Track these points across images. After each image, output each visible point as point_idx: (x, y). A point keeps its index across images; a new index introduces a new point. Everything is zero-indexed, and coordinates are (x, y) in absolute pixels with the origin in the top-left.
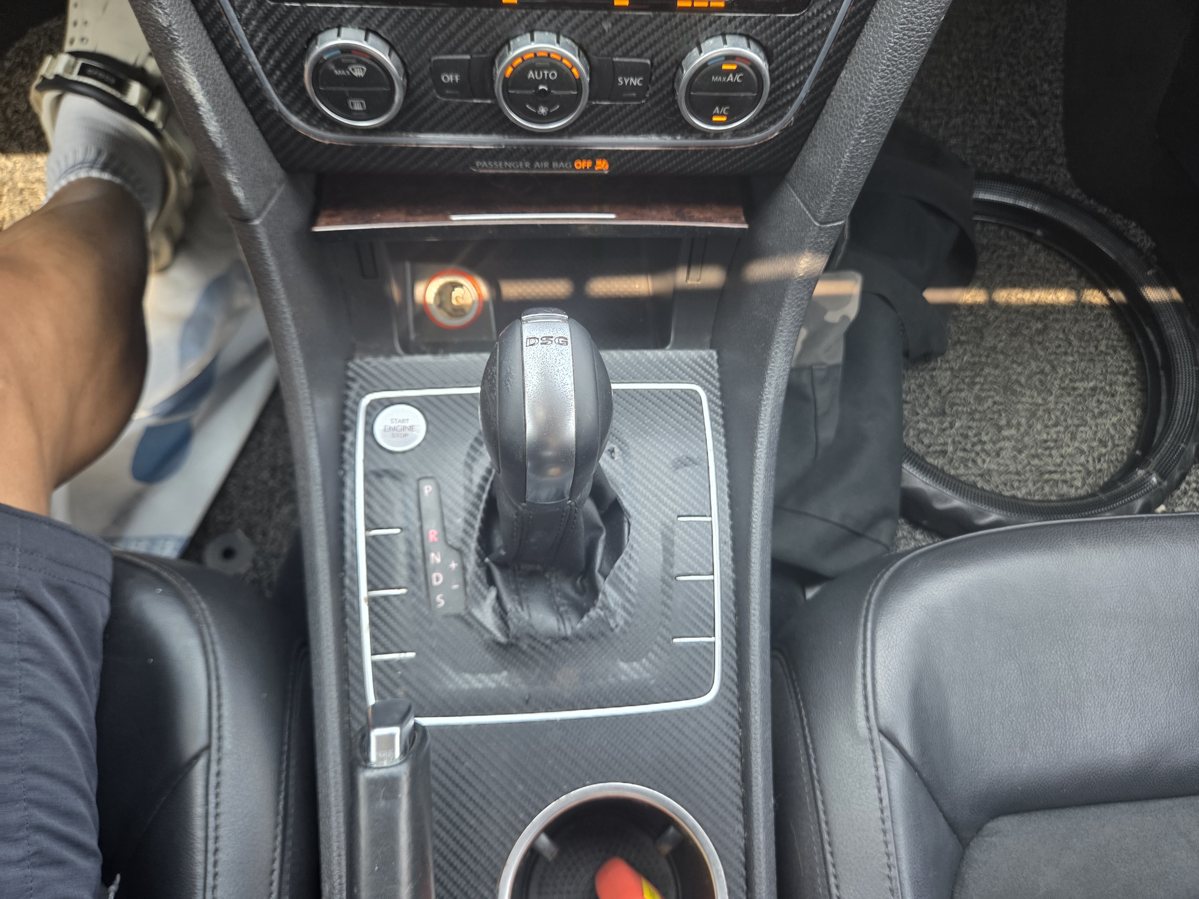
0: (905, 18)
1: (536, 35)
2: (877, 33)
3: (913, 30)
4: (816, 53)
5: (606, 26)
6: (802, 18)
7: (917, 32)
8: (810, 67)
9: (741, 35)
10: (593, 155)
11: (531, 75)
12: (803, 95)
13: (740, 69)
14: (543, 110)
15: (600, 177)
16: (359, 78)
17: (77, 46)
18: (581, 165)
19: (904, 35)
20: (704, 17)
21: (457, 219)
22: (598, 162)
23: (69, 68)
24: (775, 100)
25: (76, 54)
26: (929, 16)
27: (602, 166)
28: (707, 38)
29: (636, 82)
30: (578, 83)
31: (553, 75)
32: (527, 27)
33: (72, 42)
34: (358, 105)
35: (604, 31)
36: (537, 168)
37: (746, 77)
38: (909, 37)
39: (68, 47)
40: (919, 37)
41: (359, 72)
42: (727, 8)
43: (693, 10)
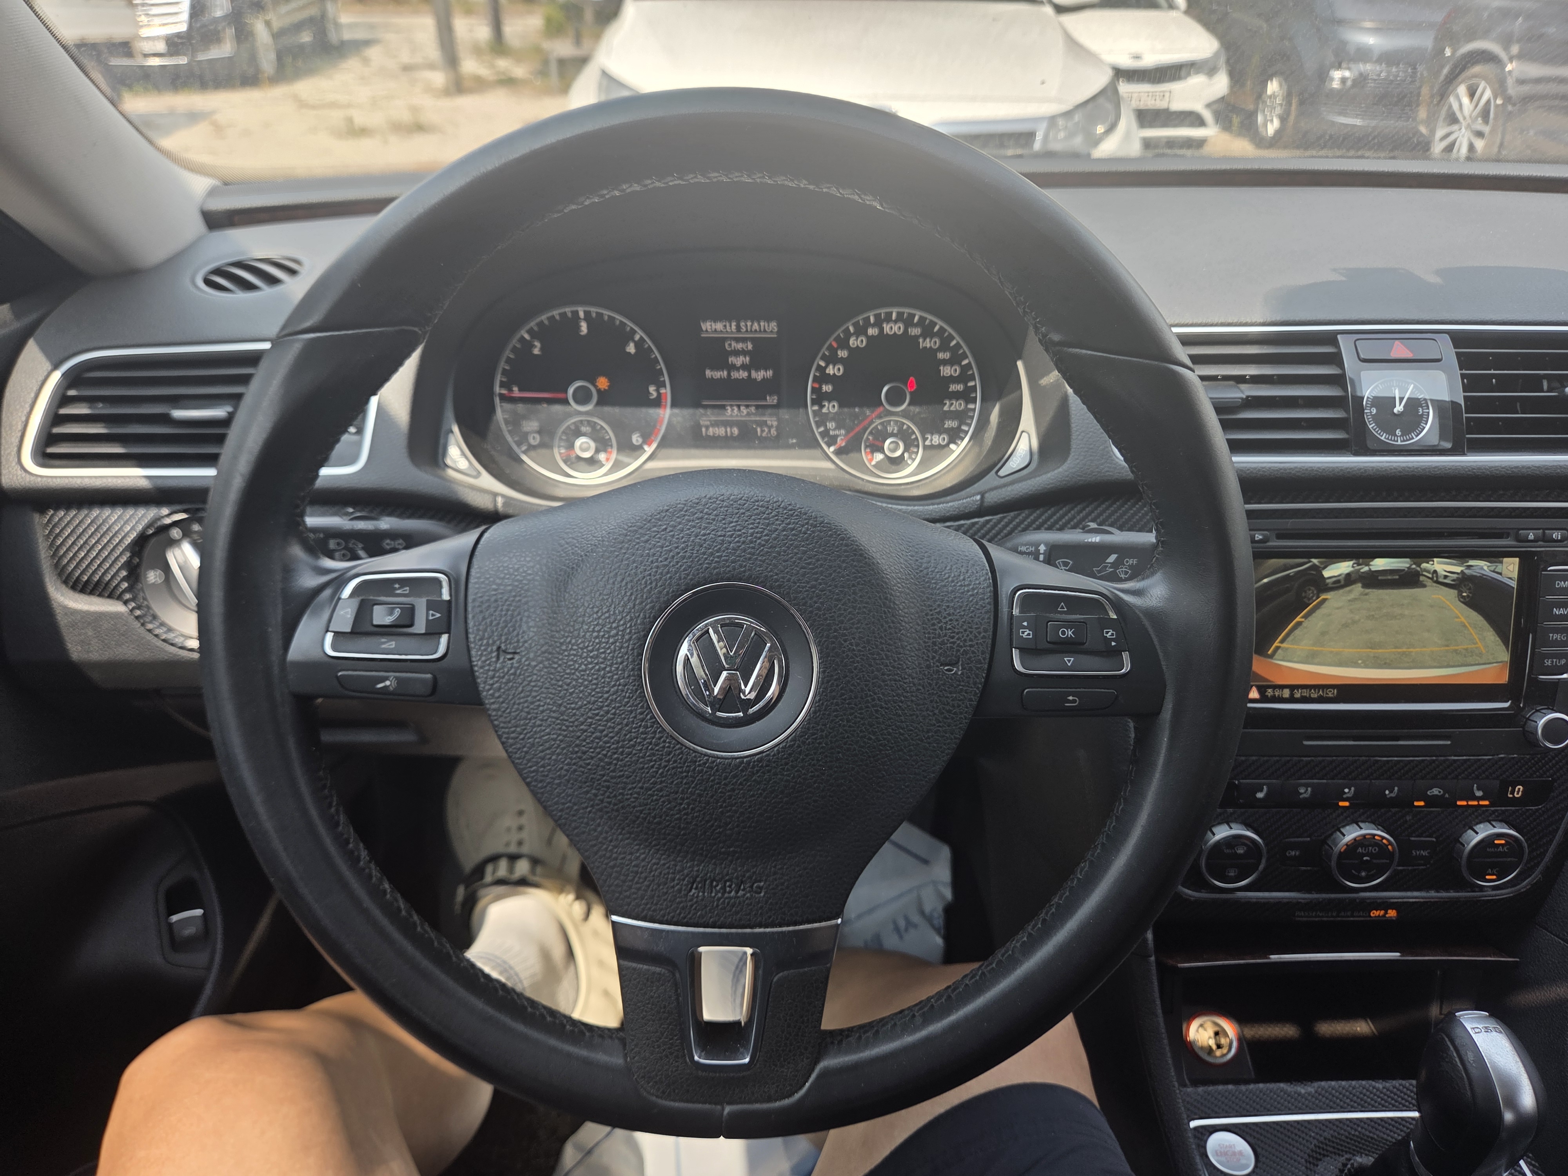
1: (1363, 825)
4: (1556, 831)
5: (1408, 818)
6: (1543, 809)
9: (1503, 821)
10: (1386, 905)
11: (1360, 850)
12: (1547, 859)
13: (1507, 843)
14: (1363, 874)
15: (1390, 921)
16: (1240, 855)
18: (1375, 913)
20: (1477, 811)
21: (1274, 958)
22: (1389, 911)
24: (1532, 860)
27: (1392, 913)
28: (1480, 824)
29: (1424, 853)
30: (1392, 854)
31: (1374, 850)
32: (1355, 819)
34: (1232, 873)
35: (1407, 821)
36: (1342, 917)
37: (1511, 848)
41: (1241, 851)
42: (1491, 805)
43: (1468, 806)
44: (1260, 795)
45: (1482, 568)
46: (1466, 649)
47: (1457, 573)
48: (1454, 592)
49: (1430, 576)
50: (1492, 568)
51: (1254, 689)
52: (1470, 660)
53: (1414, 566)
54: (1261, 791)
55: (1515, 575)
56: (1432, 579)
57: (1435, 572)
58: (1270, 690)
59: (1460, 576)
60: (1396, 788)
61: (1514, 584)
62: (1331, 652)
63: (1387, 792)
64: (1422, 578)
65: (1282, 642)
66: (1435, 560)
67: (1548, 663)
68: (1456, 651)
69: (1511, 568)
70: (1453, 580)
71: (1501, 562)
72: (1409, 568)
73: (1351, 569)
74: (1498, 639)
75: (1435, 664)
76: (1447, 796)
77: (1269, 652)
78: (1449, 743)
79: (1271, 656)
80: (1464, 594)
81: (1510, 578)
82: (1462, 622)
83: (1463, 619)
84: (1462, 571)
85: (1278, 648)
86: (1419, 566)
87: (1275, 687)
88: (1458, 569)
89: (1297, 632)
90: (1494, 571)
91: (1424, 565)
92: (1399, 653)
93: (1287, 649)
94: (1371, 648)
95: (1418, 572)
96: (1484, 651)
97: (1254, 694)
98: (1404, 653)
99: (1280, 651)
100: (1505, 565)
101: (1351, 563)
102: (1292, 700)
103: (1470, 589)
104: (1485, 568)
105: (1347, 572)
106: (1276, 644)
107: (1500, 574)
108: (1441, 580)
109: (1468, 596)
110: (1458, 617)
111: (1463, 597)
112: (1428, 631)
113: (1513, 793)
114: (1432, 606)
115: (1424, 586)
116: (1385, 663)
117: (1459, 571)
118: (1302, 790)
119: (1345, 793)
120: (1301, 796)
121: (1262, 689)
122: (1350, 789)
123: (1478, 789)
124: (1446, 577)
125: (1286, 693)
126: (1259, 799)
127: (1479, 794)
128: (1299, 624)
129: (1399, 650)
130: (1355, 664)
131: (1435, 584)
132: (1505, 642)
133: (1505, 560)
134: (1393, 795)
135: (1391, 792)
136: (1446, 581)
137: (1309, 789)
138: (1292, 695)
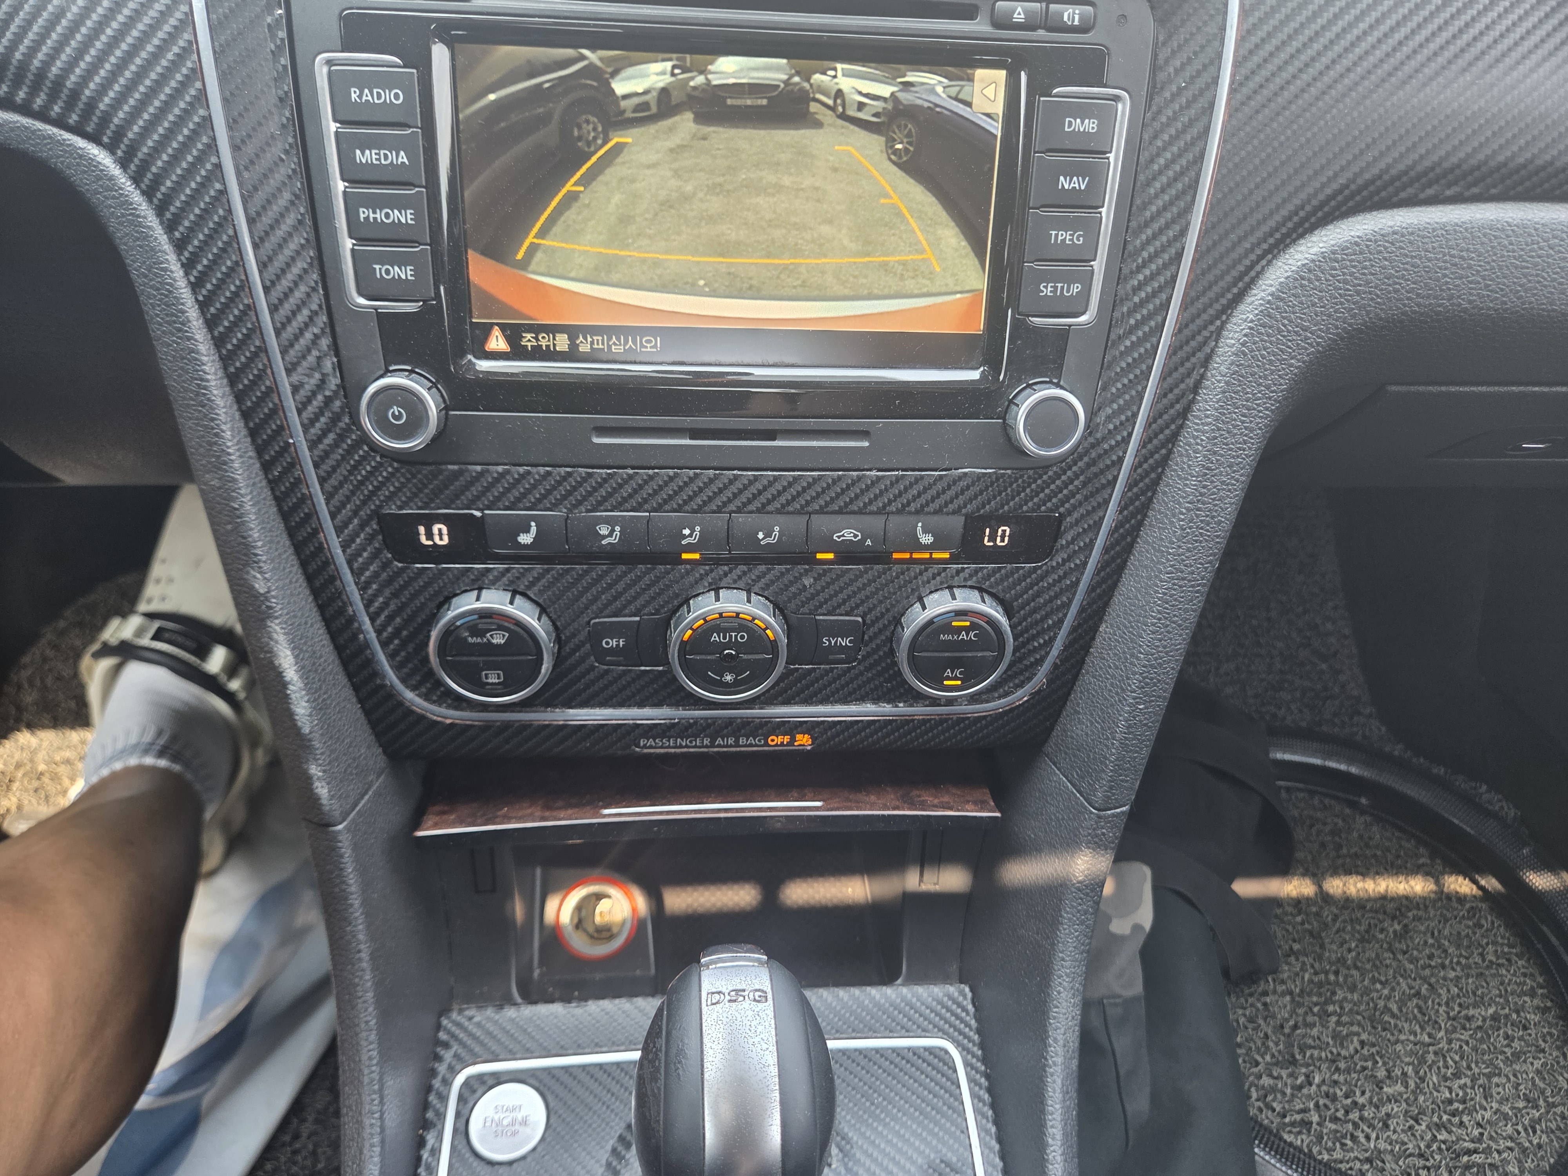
0: (1171, 566)
1: (722, 592)
2: (1139, 583)
3: (1184, 579)
4: (1067, 605)
5: (807, 581)
6: (1044, 568)
7: (1189, 581)
8: (1061, 621)
9: (971, 587)
10: (792, 728)
11: (715, 637)
12: (1055, 652)
13: (973, 626)
14: (729, 678)
15: (801, 755)
16: (499, 646)
17: (155, 606)
18: (777, 740)
19: (1174, 584)
20: (926, 570)
21: (612, 813)
22: (799, 737)
23: (139, 633)
24: (1020, 660)
25: (151, 616)
26: (1200, 564)
27: (804, 741)
28: (931, 592)
29: (845, 642)
30: (774, 644)
31: (743, 637)
32: (710, 584)
33: (149, 601)
34: (493, 678)
35: (805, 586)
36: (719, 746)
37: (982, 634)
38: (1181, 587)
39: (143, 607)
40: (1193, 586)
41: (498, 639)
42: (954, 559)
43: (912, 561)
44: (525, 539)
45: (933, 91)
46: (904, 264)
47: (885, 99)
48: (876, 142)
49: (830, 102)
50: (953, 91)
51: (496, 332)
52: (910, 285)
53: (797, 79)
54: (528, 531)
55: (998, 108)
56: (833, 109)
57: (839, 93)
58: (529, 336)
59: (890, 106)
60: (777, 529)
61: (997, 128)
62: (644, 261)
63: (761, 535)
64: (814, 107)
65: (542, 234)
66: (839, 66)
67: (1047, 290)
68: (884, 266)
69: (990, 92)
70: (876, 115)
71: (971, 79)
72: (787, 83)
73: (668, 79)
74: (964, 243)
75: (846, 292)
76: (869, 542)
77: (520, 256)
78: (866, 444)
79: (524, 265)
80: (899, 146)
81: (988, 115)
82: (894, 206)
83: (896, 200)
84: (892, 94)
85: (533, 248)
86: (808, 80)
87: (537, 329)
88: (885, 91)
89: (571, 215)
90: (956, 99)
91: (817, 77)
92: (776, 266)
93: (554, 250)
94: (721, 255)
95: (802, 90)
96: (938, 269)
97: (497, 342)
98: (785, 267)
99: (539, 255)
100: (977, 86)
101: (668, 65)
102: (571, 355)
103: (909, 135)
104: (939, 89)
105: (661, 85)
106: (530, 239)
107: (969, 104)
108: (852, 112)
109: (906, 149)
110: (887, 196)
111: (896, 152)
112: (830, 222)
113: (992, 538)
114: (835, 170)
115: (818, 124)
116: (751, 287)
117: (887, 94)
118: (604, 530)
119: (685, 537)
120: (604, 542)
121: (513, 334)
122: (693, 531)
123: (925, 531)
124: (861, 106)
125: (562, 343)
126: (526, 546)
127: (926, 539)
128: (572, 197)
129: (776, 261)
130: (692, 290)
131: (840, 122)
132: (979, 249)
133: (980, 73)
134: (769, 540)
135: (768, 535)
136: (861, 115)
137: (618, 528)
138: (573, 346)
